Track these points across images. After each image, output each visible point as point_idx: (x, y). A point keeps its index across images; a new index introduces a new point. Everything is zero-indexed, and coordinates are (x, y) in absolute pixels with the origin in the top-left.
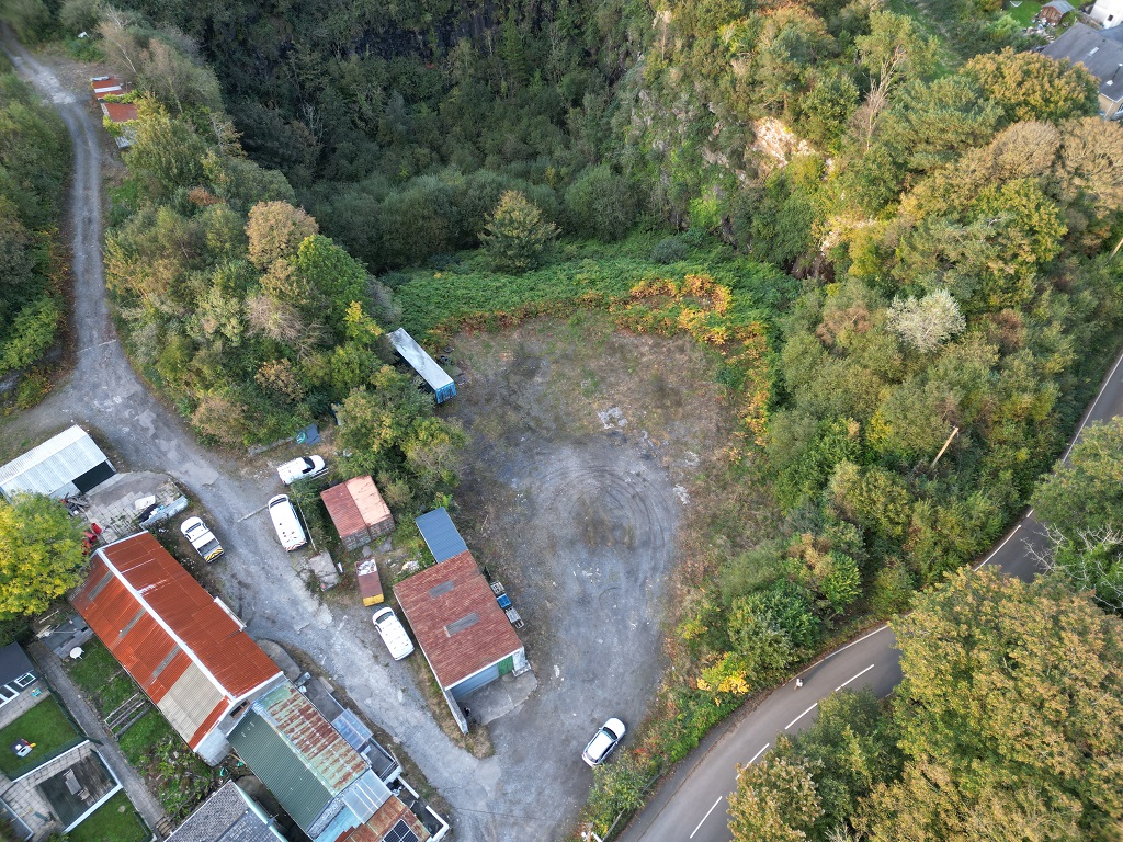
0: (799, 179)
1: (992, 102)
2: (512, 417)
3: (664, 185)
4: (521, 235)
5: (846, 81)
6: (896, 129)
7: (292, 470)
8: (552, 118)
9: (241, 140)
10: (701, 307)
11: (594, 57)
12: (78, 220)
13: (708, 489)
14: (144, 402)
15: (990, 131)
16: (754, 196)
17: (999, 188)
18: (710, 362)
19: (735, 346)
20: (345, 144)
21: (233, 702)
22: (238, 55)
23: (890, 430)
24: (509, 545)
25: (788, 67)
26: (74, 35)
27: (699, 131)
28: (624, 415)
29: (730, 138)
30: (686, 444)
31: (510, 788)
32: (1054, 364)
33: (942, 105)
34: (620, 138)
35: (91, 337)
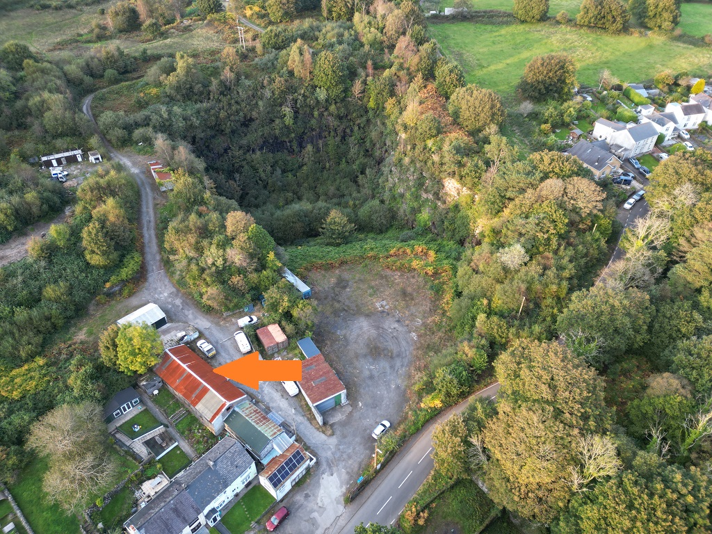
0: (464, 204)
1: (539, 171)
2: (337, 305)
3: (404, 208)
4: (339, 228)
5: (480, 163)
6: (500, 182)
7: (244, 321)
8: (351, 179)
9: (216, 188)
10: (421, 259)
11: (370, 152)
12: (145, 221)
13: (426, 334)
14: (177, 295)
15: (537, 183)
16: (445, 212)
17: (540, 205)
18: (426, 282)
19: (438, 276)
20: (253, 191)
21: (228, 404)
22: (205, 152)
23: (500, 302)
24: (337, 357)
25: (456, 157)
26: (137, 144)
27: (419, 184)
28: (388, 304)
29: (432, 187)
30: (416, 316)
31: (341, 447)
32: (566, 274)
33: (518, 172)
34: (383, 188)
35: (153, 269)
